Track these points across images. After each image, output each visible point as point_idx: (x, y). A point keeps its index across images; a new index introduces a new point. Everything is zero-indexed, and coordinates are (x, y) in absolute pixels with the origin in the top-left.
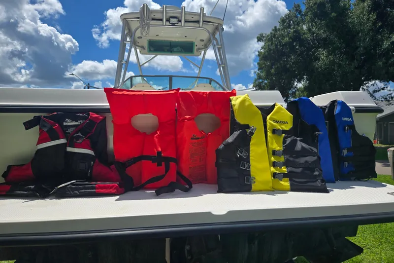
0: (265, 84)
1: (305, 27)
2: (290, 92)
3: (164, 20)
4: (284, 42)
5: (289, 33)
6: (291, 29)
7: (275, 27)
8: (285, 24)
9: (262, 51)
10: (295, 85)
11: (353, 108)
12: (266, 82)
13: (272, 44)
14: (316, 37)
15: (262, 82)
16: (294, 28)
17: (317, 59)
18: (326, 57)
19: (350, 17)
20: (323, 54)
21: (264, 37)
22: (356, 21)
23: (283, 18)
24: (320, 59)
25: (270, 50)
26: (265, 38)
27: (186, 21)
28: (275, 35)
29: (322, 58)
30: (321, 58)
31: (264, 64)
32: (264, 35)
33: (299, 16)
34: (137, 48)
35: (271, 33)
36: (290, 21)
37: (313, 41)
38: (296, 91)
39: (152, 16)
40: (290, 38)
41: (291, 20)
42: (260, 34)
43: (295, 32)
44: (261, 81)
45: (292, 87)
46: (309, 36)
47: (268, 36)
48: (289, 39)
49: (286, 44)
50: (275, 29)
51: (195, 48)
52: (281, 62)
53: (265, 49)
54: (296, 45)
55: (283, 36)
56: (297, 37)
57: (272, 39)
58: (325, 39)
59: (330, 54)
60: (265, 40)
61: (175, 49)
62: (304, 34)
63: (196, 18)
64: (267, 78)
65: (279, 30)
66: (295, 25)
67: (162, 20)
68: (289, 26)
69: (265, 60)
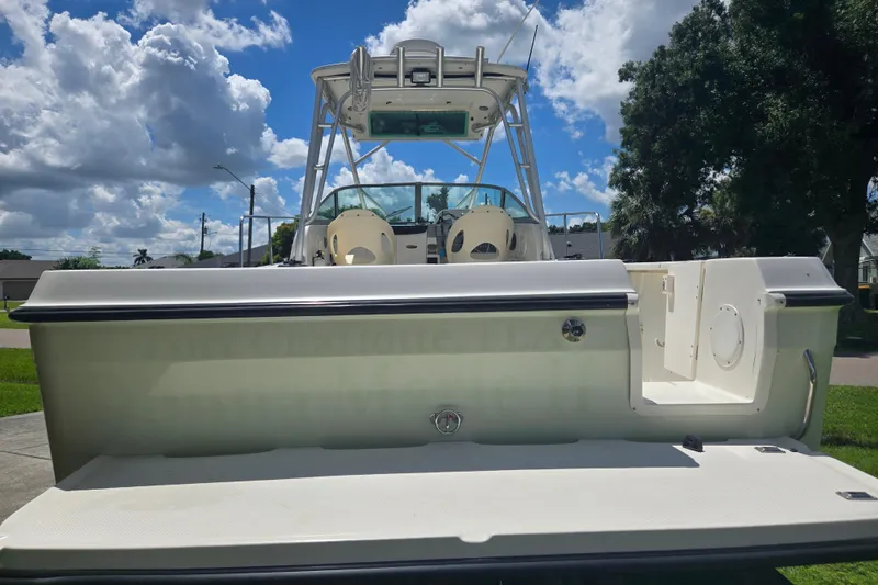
0: (638, 175)
1: (732, 44)
2: (698, 193)
3: (401, 77)
4: (680, 80)
5: (693, 61)
6: (699, 51)
7: (662, 48)
8: (685, 40)
9: (630, 101)
10: (711, 176)
11: (782, 296)
12: (640, 171)
13: (653, 87)
14: (759, 65)
15: (632, 172)
16: (705, 48)
17: (762, 117)
18: (784, 112)
19: (840, 19)
20: (776, 106)
21: (635, 70)
22: (856, 27)
23: (680, 25)
24: (770, 118)
25: (649, 100)
26: (638, 74)
27: (446, 76)
28: (660, 66)
29: (774, 114)
30: (772, 116)
31: (636, 131)
32: (636, 65)
33: (717, 18)
34: (348, 129)
35: (652, 61)
36: (696, 32)
37: (752, 74)
38: (712, 189)
39: (376, 69)
40: (697, 71)
41: (700, 30)
42: (627, 65)
43: (707, 57)
44: (628, 170)
45: (703, 180)
46: (741, 65)
47: (644, 69)
48: (694, 74)
49: (685, 87)
50: (662, 53)
51: (470, 124)
52: (677, 126)
53: (637, 98)
54: (711, 88)
55: (679, 69)
56: (714, 68)
57: (654, 77)
58: (779, 71)
59: (792, 106)
60: (639, 77)
61: (427, 128)
62: (731, 60)
63: (467, 69)
64: (644, 164)
65: (671, 54)
66: (708, 41)
67: (395, 76)
68: (695, 43)
69: (637, 124)
